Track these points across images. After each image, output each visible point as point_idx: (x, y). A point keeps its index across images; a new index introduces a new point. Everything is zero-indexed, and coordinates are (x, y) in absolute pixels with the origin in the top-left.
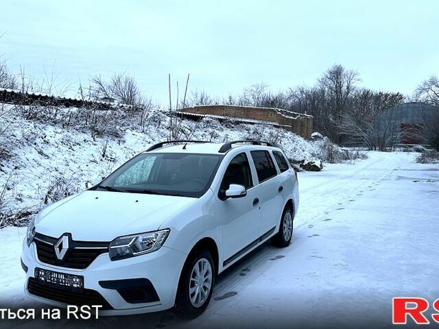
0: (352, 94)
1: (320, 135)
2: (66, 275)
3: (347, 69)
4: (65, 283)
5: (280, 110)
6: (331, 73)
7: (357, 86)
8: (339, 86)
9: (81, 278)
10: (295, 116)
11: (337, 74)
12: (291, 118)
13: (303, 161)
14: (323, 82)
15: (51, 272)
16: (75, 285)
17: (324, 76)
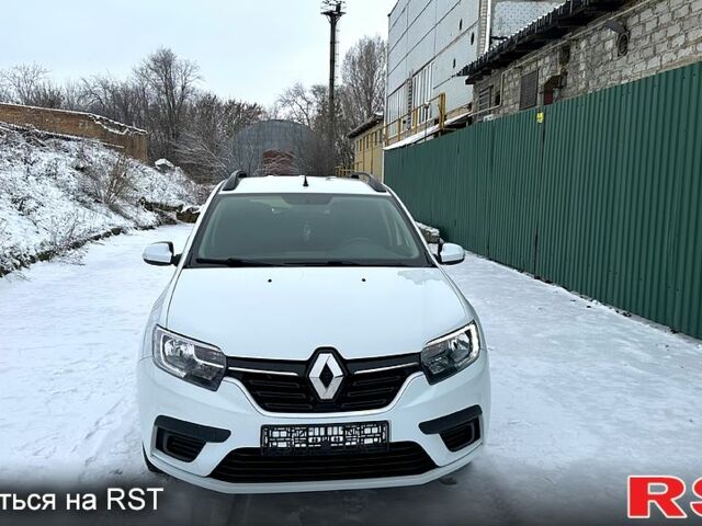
0: (191, 100)
1: (168, 163)
2: (346, 427)
3: (180, 57)
4: (345, 440)
5: (98, 117)
6: (155, 61)
7: (198, 87)
8: (170, 86)
9: (384, 424)
10: (121, 129)
11: (164, 63)
12: (117, 132)
13: (181, 207)
14: (143, 75)
15: (307, 427)
16: (368, 441)
17: (144, 65)
